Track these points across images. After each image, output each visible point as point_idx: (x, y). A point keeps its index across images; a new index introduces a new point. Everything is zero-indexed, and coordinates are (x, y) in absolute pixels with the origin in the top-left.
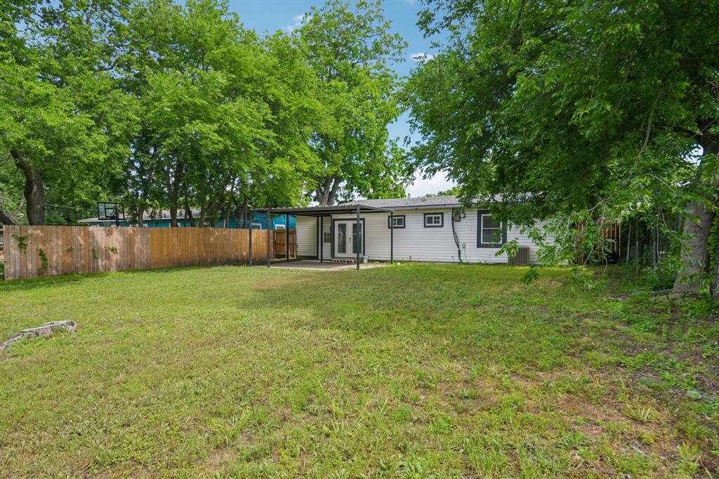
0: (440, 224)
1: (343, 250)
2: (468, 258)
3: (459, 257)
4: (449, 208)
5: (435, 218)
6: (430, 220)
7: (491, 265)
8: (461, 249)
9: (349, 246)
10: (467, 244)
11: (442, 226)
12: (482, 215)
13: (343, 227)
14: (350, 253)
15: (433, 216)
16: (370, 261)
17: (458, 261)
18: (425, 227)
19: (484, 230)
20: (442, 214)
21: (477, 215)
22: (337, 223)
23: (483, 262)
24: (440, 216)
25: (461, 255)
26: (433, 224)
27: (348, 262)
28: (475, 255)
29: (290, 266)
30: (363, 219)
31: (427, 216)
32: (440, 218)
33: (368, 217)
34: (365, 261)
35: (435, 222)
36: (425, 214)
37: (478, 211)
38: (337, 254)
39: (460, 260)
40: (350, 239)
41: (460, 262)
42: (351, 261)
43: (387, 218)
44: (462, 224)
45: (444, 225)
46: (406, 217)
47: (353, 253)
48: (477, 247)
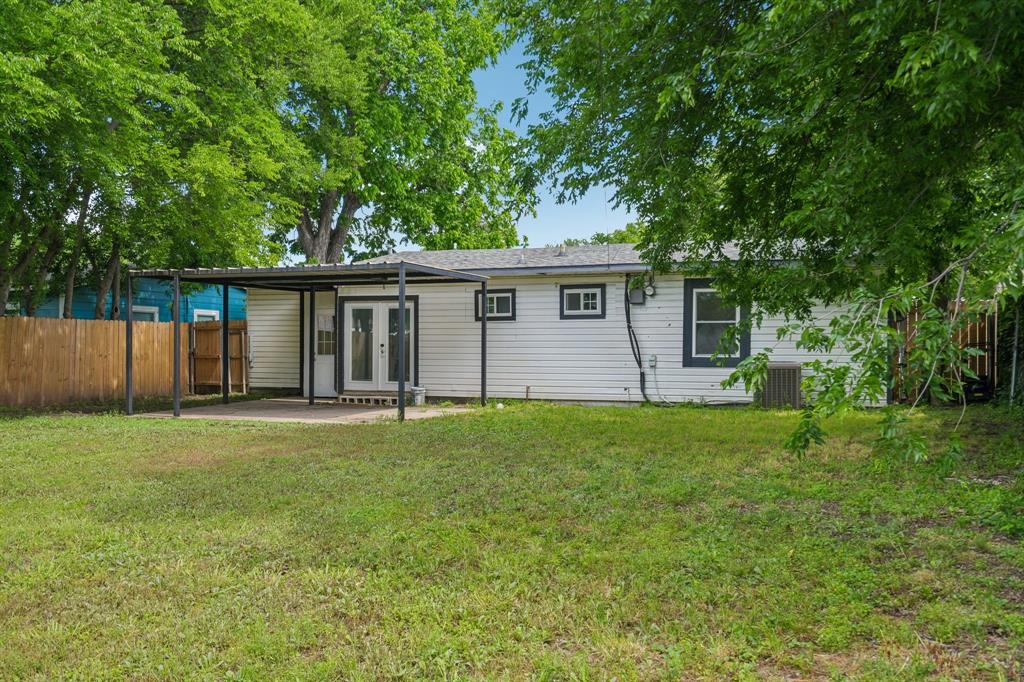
0: (598, 311)
1: (364, 371)
2: (662, 392)
3: (643, 388)
4: (620, 274)
5: (587, 295)
6: (574, 302)
7: (716, 406)
8: (648, 371)
9: (381, 362)
10: (659, 358)
11: (603, 316)
12: (695, 291)
13: (364, 318)
14: (381, 380)
15: (582, 292)
16: (432, 400)
17: (641, 398)
18: (563, 317)
19: (698, 325)
20: (603, 286)
21: (682, 290)
22: (349, 307)
23: (697, 400)
24: (598, 291)
25: (647, 385)
26: (582, 311)
27: (377, 401)
28: (677, 383)
29: (232, 414)
30: (415, 299)
31: (566, 291)
32: (599, 297)
33: (427, 295)
34: (420, 399)
35: (586, 307)
36: (563, 288)
37: (686, 281)
38: (350, 384)
39: (645, 396)
40: (382, 345)
41: (644, 400)
42: (384, 401)
43: (473, 295)
44: (649, 311)
45: (607, 312)
46: (517, 294)
47: (390, 380)
48: (684, 366)
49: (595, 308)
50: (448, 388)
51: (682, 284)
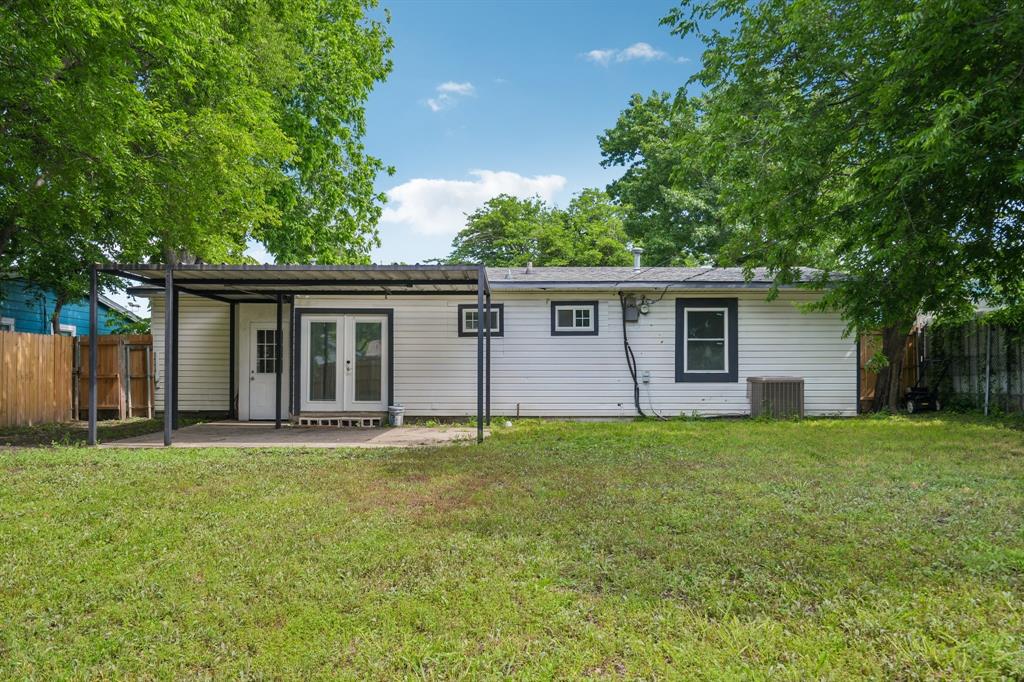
0: (591, 328)
1: (325, 387)
2: (654, 406)
3: (637, 404)
4: (613, 293)
5: (579, 313)
6: (566, 319)
7: (704, 419)
8: (640, 386)
9: (346, 381)
10: (652, 374)
11: (595, 332)
12: (686, 310)
13: (324, 336)
14: (346, 398)
15: (574, 308)
16: (410, 420)
17: (635, 413)
18: (554, 333)
19: (689, 342)
20: (595, 304)
21: (674, 309)
22: (306, 321)
23: (690, 414)
24: (591, 308)
25: (641, 400)
26: (575, 328)
27: (345, 423)
28: (669, 397)
30: (389, 313)
31: (558, 308)
32: (592, 314)
33: (405, 309)
34: (399, 419)
35: (579, 324)
36: (554, 304)
37: (677, 299)
38: (308, 405)
39: (640, 411)
40: (348, 362)
41: (639, 415)
42: (354, 423)
43: (456, 309)
44: (642, 328)
45: (600, 329)
46: (505, 309)
47: (356, 399)
48: (676, 381)
49: (588, 325)
50: (429, 406)
51: (674, 303)
